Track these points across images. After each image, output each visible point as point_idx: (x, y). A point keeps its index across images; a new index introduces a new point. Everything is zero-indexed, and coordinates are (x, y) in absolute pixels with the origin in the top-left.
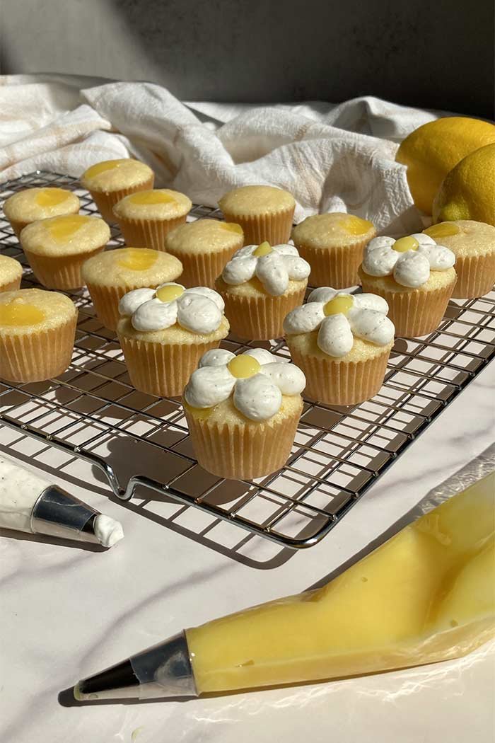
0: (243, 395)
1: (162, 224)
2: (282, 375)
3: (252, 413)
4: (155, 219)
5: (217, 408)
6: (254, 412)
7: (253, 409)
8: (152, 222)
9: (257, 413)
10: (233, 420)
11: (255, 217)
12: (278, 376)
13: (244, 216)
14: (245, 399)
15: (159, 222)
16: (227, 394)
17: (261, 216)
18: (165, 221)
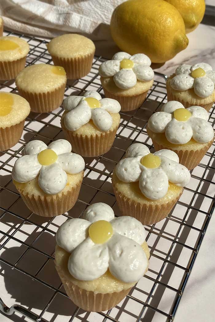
0: (43, 180)
1: (12, 64)
2: (70, 163)
3: (47, 192)
4: (7, 61)
5: (30, 184)
6: (48, 191)
7: (47, 189)
8: (5, 62)
9: (50, 192)
10: (36, 193)
11: (72, 59)
12: (67, 164)
13: (64, 58)
14: (44, 182)
15: (9, 63)
16: (35, 176)
17: (75, 59)
18: (14, 62)
